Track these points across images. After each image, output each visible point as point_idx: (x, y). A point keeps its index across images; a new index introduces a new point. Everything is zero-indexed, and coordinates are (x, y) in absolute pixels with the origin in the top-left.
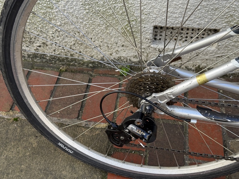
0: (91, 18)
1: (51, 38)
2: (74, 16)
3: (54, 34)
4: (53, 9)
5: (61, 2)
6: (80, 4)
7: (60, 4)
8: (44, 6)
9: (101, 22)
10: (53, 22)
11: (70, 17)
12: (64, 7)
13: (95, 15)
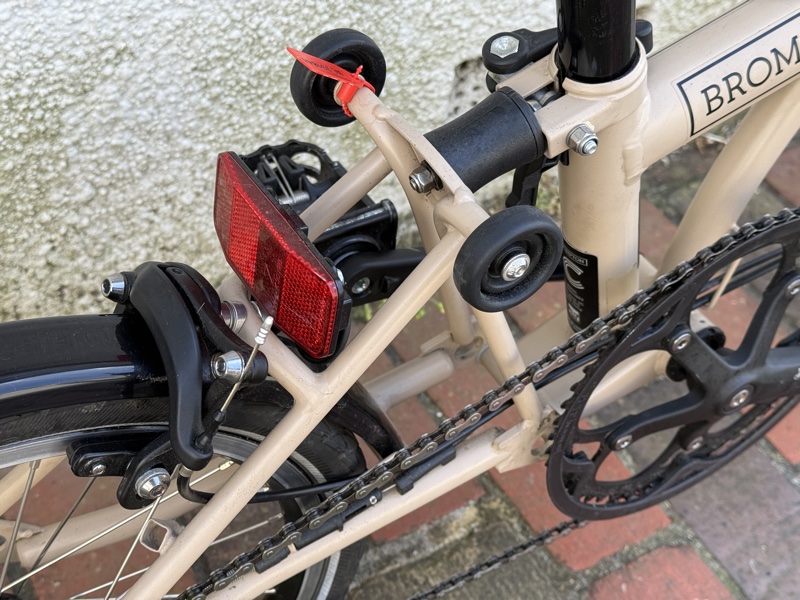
0: (231, 116)
1: (42, 274)
2: (156, 135)
3: (59, 249)
4: (59, 134)
5: (101, 88)
6: (188, 69)
7: (93, 103)
8: (15, 136)
9: (268, 120)
10: (55, 196)
11: (136, 146)
12: (113, 108)
13: (248, 98)
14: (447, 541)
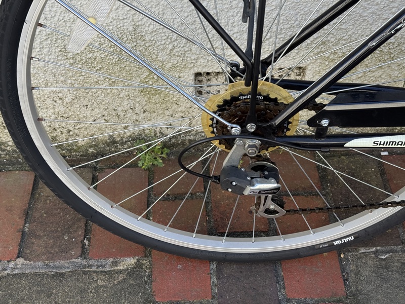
0: (81, 72)
6: (57, 51)
13: (88, 67)
14: (116, 268)
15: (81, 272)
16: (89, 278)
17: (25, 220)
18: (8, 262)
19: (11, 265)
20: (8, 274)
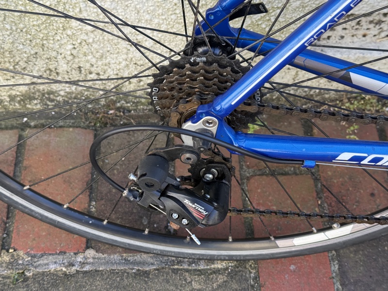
15: (170, 271)
16: (180, 279)
17: (89, 196)
18: (75, 254)
19: (80, 258)
20: (77, 271)
